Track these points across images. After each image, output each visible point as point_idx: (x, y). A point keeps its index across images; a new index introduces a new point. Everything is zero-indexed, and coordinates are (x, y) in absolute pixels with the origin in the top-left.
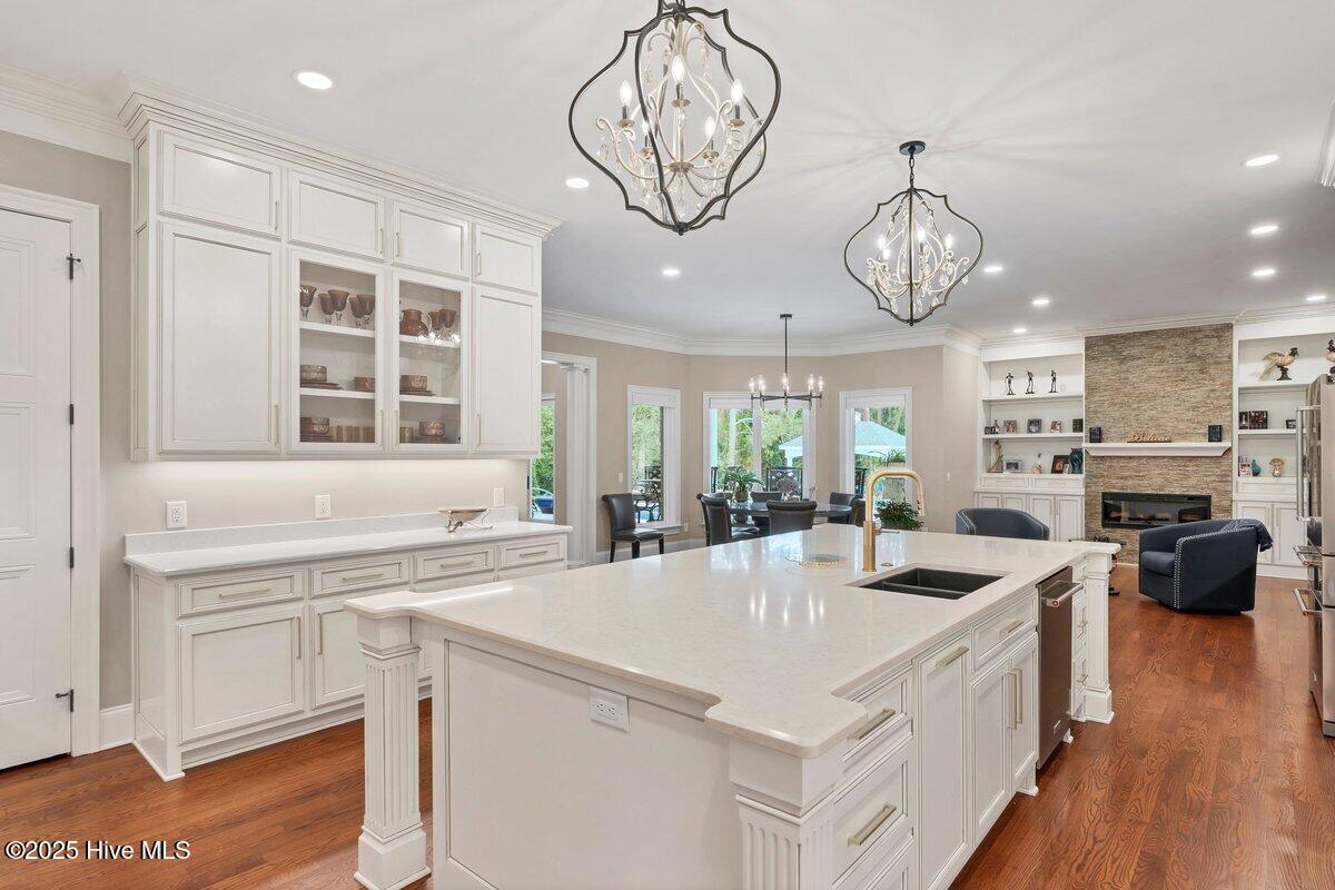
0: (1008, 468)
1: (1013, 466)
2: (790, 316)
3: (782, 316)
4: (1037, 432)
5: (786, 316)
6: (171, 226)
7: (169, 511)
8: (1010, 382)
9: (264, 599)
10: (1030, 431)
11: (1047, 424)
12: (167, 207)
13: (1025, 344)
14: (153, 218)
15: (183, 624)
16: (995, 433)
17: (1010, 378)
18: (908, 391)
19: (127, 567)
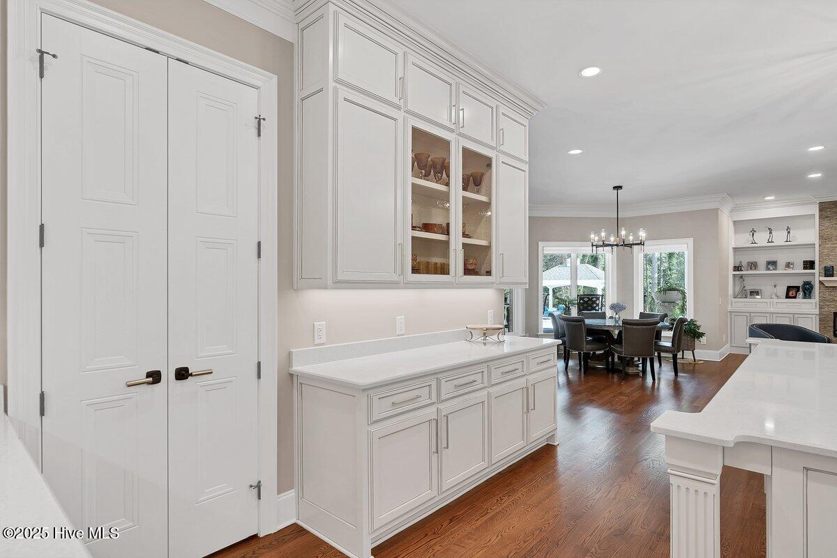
0: (751, 295)
1: (754, 293)
2: (620, 187)
3: (614, 188)
4: (774, 269)
5: (618, 188)
6: (344, 92)
7: (316, 329)
8: (753, 235)
9: (416, 405)
10: (769, 269)
11: (782, 263)
12: (341, 76)
13: (772, 208)
14: (332, 84)
15: (373, 428)
16: (741, 270)
17: (753, 232)
18: (690, 241)
19: (291, 375)
